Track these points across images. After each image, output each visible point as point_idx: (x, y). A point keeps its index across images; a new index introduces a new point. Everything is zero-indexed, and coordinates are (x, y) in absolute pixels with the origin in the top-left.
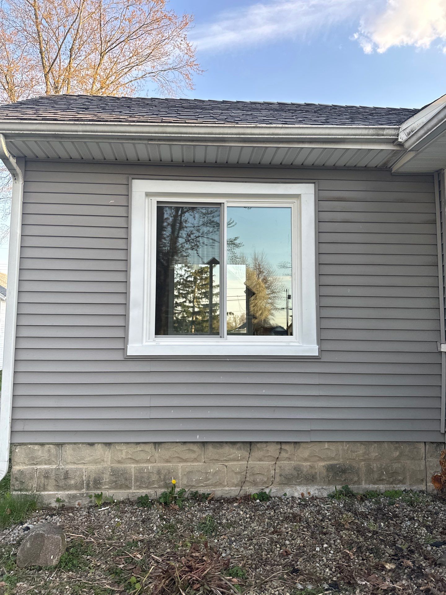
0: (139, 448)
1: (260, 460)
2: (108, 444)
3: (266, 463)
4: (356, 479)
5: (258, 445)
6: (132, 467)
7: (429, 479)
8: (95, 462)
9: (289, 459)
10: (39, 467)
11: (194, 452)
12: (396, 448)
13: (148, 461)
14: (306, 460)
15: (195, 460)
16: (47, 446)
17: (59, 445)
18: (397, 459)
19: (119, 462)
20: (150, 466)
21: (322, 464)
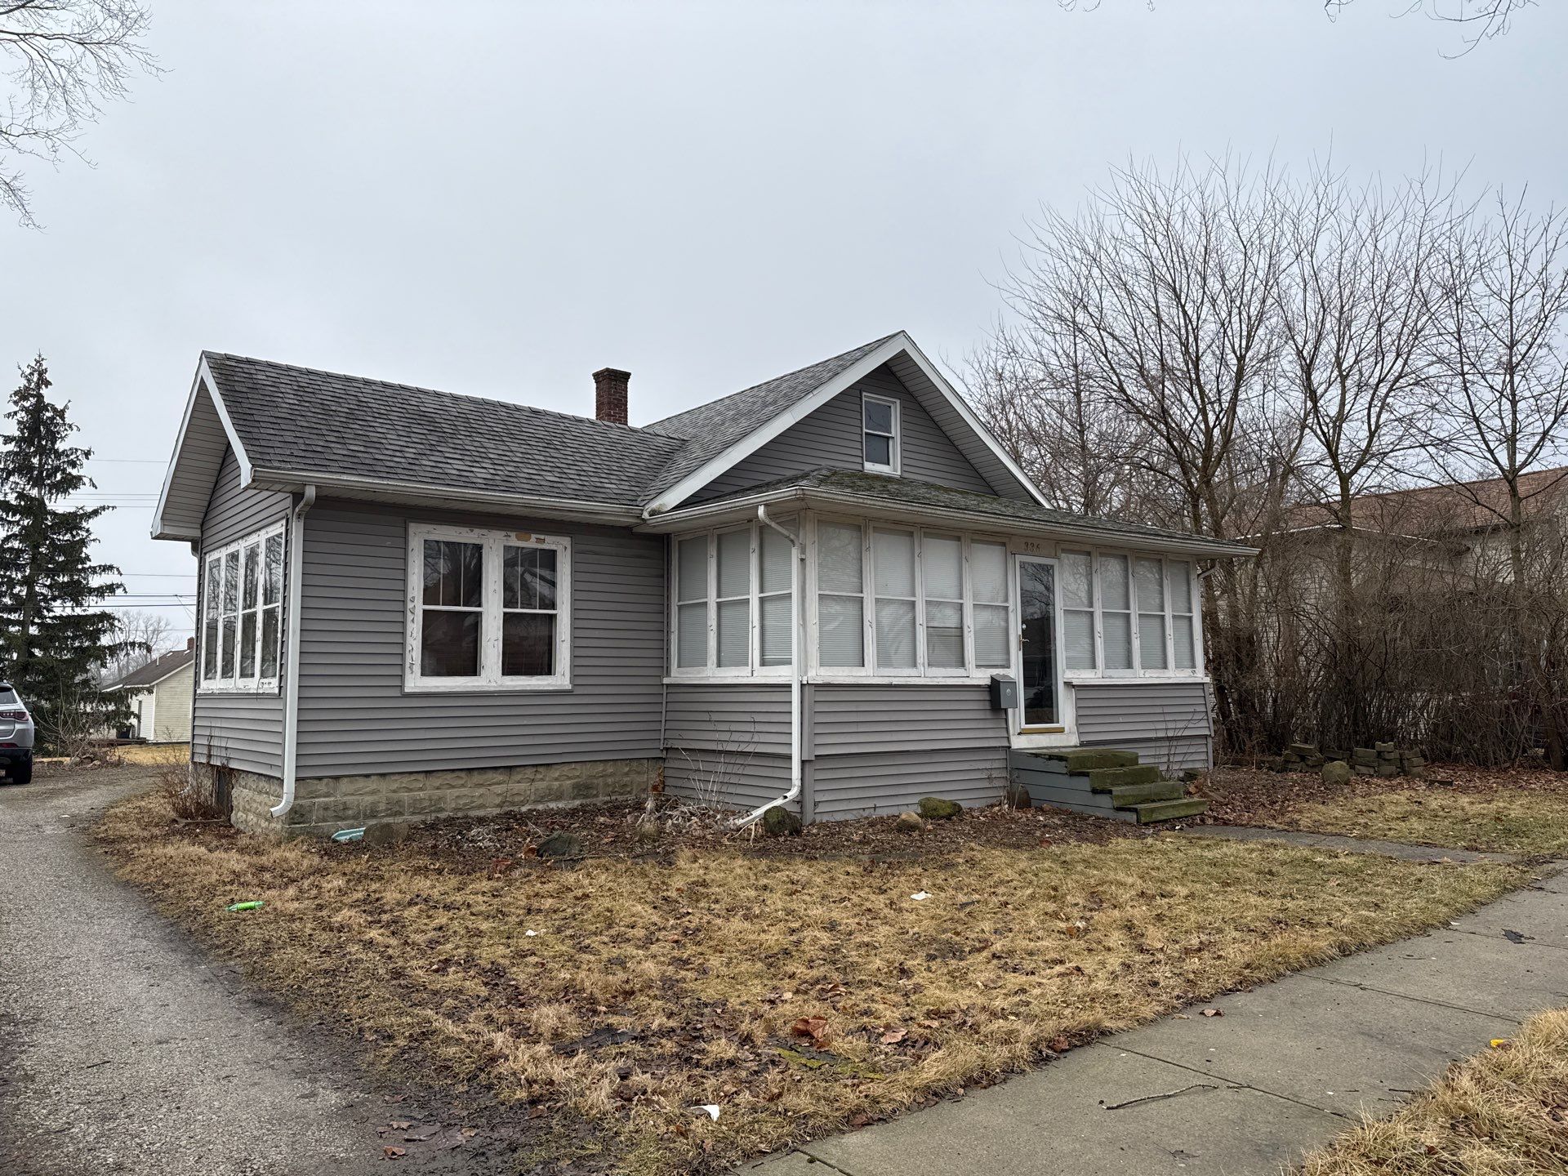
0: (413, 777)
1: (519, 782)
2: (383, 775)
3: (523, 786)
4: (595, 792)
5: (518, 769)
6: (405, 796)
7: (650, 788)
8: (373, 793)
9: (542, 780)
10: (317, 800)
11: (462, 778)
12: (627, 765)
13: (421, 789)
14: (556, 779)
15: (463, 786)
16: (325, 780)
17: (337, 778)
18: (627, 774)
19: (394, 791)
20: (421, 794)
21: (568, 782)
